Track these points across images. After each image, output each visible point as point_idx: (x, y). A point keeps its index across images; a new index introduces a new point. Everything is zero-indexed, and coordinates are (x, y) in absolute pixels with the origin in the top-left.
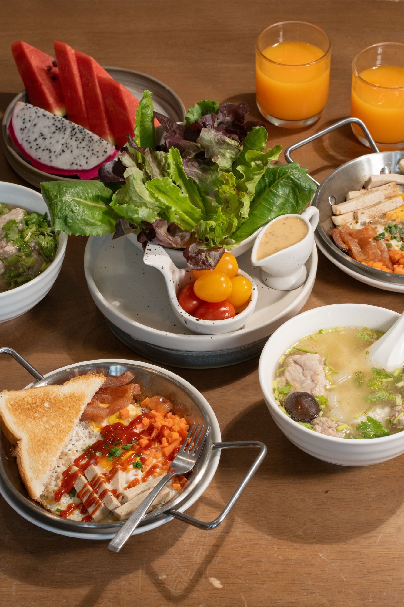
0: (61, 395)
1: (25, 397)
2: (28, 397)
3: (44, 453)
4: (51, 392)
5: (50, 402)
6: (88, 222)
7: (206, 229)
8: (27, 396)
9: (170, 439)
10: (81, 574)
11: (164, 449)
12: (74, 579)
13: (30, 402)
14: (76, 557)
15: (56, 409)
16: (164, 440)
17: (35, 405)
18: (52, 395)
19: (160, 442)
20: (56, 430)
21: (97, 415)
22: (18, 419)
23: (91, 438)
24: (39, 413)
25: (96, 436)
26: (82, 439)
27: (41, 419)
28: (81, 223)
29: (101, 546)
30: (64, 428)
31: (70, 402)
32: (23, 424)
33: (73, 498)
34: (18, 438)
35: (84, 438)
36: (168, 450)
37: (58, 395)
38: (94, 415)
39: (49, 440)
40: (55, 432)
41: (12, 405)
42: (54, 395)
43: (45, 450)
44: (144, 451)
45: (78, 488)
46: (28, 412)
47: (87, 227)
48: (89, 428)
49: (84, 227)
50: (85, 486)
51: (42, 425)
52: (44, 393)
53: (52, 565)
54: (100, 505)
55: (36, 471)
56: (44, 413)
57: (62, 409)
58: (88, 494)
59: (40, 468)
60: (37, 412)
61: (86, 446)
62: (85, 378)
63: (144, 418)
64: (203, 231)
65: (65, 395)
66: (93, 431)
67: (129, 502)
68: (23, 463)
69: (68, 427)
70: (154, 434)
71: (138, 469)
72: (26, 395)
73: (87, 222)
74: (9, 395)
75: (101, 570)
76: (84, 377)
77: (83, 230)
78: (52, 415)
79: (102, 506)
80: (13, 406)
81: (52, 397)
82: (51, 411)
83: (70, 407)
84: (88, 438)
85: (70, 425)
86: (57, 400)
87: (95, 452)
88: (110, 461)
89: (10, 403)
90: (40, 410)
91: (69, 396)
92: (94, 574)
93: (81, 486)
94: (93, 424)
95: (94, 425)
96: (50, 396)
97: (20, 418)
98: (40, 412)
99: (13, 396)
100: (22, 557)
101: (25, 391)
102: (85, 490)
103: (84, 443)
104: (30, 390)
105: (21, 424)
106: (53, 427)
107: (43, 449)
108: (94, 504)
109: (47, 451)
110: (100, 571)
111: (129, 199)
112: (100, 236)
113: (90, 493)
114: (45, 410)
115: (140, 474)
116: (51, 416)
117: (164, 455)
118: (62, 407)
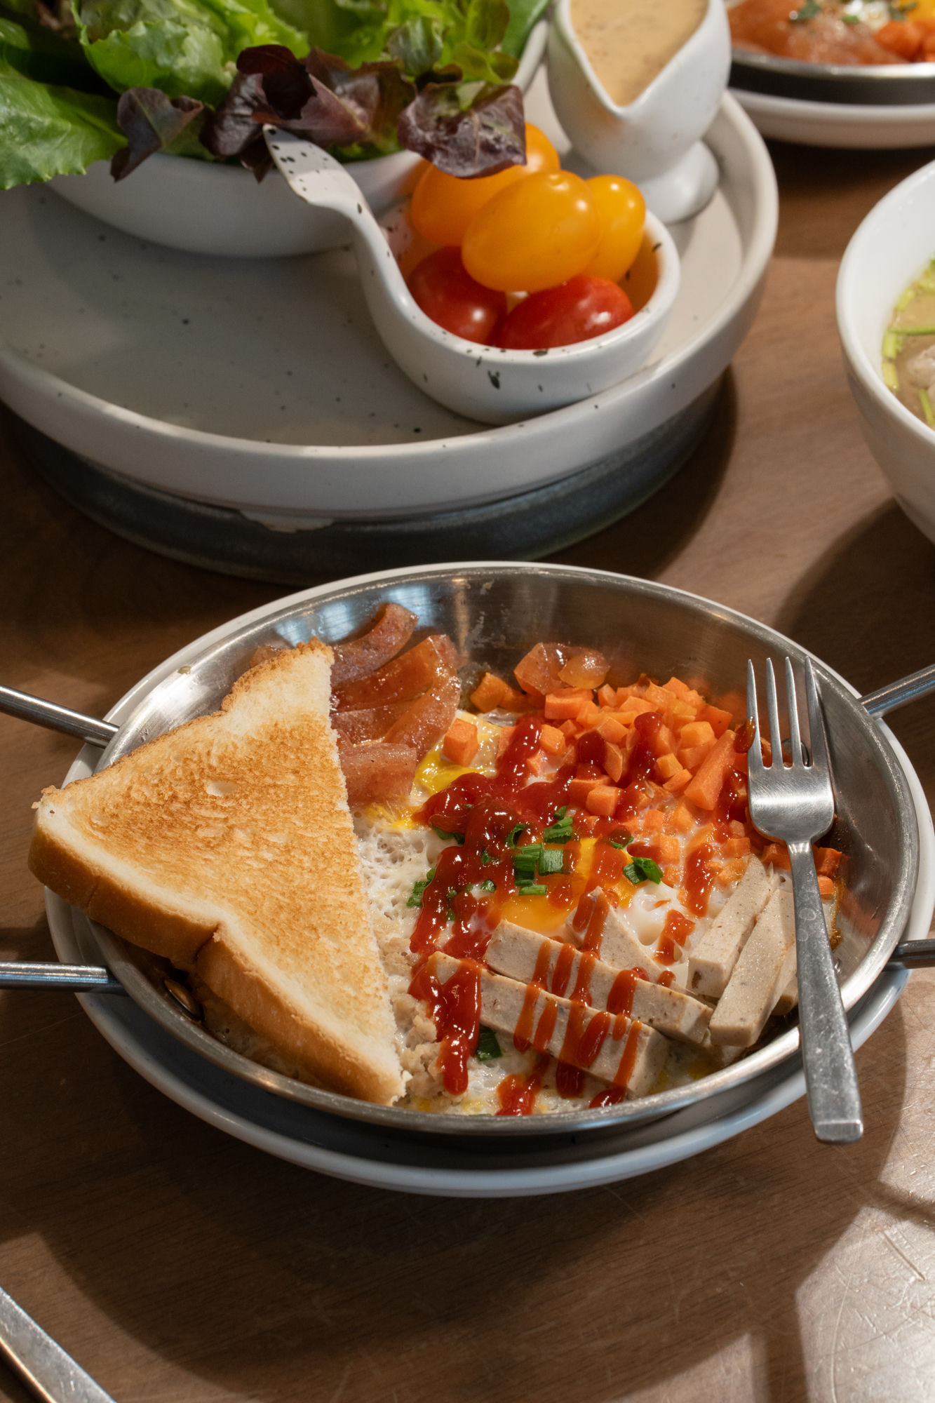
0: (239, 745)
1: (130, 788)
2: (135, 786)
3: (327, 943)
4: (200, 747)
5: (218, 778)
6: (33, 125)
7: (429, 41)
8: (131, 781)
9: (688, 751)
10: (677, 1310)
11: (687, 792)
12: (665, 1339)
13: (154, 800)
14: (613, 1265)
15: (256, 794)
16: (669, 762)
17: (176, 806)
18: (209, 753)
19: (659, 778)
20: (306, 859)
21: (384, 773)
22: (157, 865)
23: (402, 858)
24: (208, 826)
25: (418, 846)
26: (374, 873)
27: (231, 840)
28: (12, 137)
29: (668, 1193)
30: (325, 844)
31: (286, 756)
32: (185, 875)
33: (498, 1063)
34: (209, 925)
35: (380, 869)
36: (708, 787)
37: (231, 748)
38: (374, 777)
39: (312, 896)
40: (307, 863)
41: (104, 830)
42: (214, 751)
43: (320, 931)
44: (628, 824)
45: (506, 1017)
46: (170, 834)
47: (33, 149)
48: (373, 830)
49: (22, 152)
50: (530, 999)
51: (248, 858)
52: (177, 759)
53: (552, 1324)
54: (635, 1032)
55: (341, 1007)
56: (226, 820)
57: (275, 786)
58: (562, 1020)
59: (350, 990)
60: (204, 824)
61: (404, 889)
62: (273, 667)
63: (538, 728)
64: (419, 52)
65: (251, 742)
66: (399, 834)
67: (734, 982)
68: (285, 997)
69: (338, 835)
70: (619, 760)
71: (652, 884)
72: (127, 782)
73: (30, 128)
74: (70, 799)
75: (732, 1269)
76: (269, 667)
77: (25, 163)
78: (258, 817)
79: (646, 1033)
80: (110, 832)
81: (214, 762)
82: (246, 807)
83: (296, 772)
84: (389, 864)
85: (337, 826)
86: (235, 764)
87: (460, 890)
88: (539, 895)
89: (91, 824)
90: (203, 812)
91: (266, 740)
92: (719, 1290)
93: (512, 1007)
94: (381, 811)
95: (387, 814)
96: (204, 759)
97: (161, 862)
98: (210, 822)
99: (90, 801)
100: (424, 1345)
101: (115, 769)
102: (538, 1012)
103: (390, 881)
104: (128, 762)
105: (180, 877)
106: (289, 851)
107: (315, 929)
108: (608, 1043)
109: (331, 931)
110: (732, 1274)
111: (131, 13)
112: (79, 173)
113: (568, 1011)
114: (223, 810)
115: (672, 896)
116: (256, 821)
117: (698, 811)
118: (268, 780)
